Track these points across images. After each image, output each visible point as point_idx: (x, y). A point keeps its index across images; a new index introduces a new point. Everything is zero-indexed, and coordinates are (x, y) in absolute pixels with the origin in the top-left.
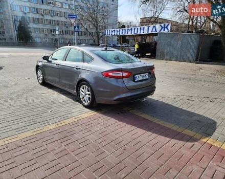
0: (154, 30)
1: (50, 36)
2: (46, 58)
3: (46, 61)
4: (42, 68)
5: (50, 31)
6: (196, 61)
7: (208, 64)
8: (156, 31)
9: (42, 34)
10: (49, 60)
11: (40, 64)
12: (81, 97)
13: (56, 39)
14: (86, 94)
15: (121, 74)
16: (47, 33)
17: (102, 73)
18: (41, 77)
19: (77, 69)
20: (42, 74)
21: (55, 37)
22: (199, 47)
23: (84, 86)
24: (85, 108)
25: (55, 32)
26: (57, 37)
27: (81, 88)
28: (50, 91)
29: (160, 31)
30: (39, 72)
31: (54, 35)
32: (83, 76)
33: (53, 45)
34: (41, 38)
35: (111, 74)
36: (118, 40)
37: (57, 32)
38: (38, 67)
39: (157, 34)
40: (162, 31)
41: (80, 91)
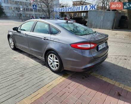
0: (86, 8)
1: (16, 12)
2: (15, 29)
3: (16, 31)
4: (12, 36)
5: (16, 9)
6: (112, 28)
7: (119, 31)
8: (87, 9)
9: (10, 10)
10: (19, 30)
11: (11, 33)
12: (49, 63)
13: (20, 14)
14: (53, 62)
15: (89, 46)
16: (14, 10)
17: (71, 44)
18: (12, 44)
19: (45, 39)
20: (13, 42)
21: (20, 13)
22: (114, 20)
23: (53, 55)
24: (53, 73)
25: (20, 9)
26: (21, 12)
27: (49, 56)
28: (21, 55)
29: (90, 9)
30: (10, 40)
31: (19, 11)
32: (52, 46)
33: (19, 18)
34: (10, 13)
35: (79, 46)
36: (60, 15)
37: (21, 9)
38: (9, 36)
39: (88, 11)
40: (91, 9)
41: (48, 58)
